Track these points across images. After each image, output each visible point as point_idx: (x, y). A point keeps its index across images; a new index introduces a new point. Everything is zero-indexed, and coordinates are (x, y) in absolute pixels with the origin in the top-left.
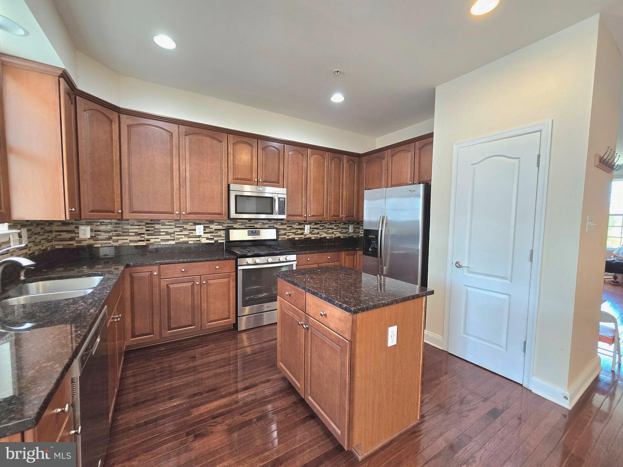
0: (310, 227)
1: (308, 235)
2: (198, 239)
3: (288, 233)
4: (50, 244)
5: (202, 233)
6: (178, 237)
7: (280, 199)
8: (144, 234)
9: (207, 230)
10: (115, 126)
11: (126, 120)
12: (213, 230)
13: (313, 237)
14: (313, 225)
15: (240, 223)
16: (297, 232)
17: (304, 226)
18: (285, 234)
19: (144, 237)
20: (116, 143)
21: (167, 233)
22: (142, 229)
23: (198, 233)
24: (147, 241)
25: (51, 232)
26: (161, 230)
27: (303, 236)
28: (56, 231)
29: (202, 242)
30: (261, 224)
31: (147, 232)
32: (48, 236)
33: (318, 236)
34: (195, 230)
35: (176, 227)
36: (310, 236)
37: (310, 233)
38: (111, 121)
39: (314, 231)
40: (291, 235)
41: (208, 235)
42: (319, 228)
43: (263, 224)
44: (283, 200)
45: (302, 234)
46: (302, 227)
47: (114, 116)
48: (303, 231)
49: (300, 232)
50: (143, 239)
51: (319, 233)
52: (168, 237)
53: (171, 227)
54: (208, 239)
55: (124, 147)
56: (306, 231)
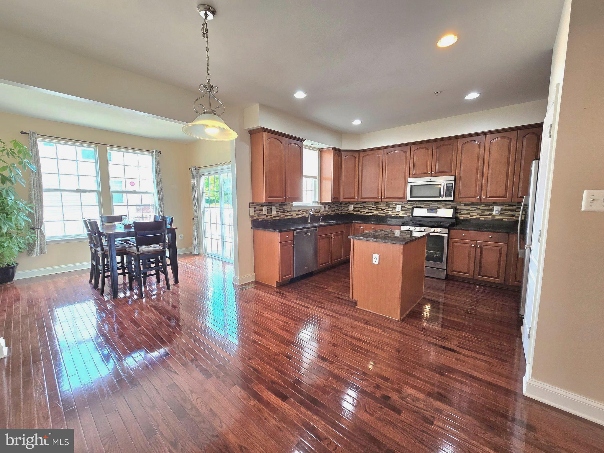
0: (501, 209)
1: (498, 216)
2: (397, 214)
3: (472, 213)
4: (341, 212)
5: (400, 210)
6: (387, 212)
7: (448, 185)
8: (371, 209)
9: (403, 208)
10: (357, 159)
11: (362, 154)
12: (407, 208)
13: (505, 219)
14: (506, 207)
15: (426, 204)
16: (482, 213)
17: (493, 208)
18: (468, 214)
19: (371, 211)
20: (357, 167)
21: (382, 210)
22: (371, 207)
23: (397, 210)
24: (373, 213)
25: (341, 207)
26: (379, 208)
27: (491, 217)
28: (343, 207)
29: (400, 216)
30: (444, 205)
31: (373, 208)
32: (339, 209)
33: (514, 218)
34: (396, 208)
35: (386, 206)
36: (501, 217)
37: (500, 215)
38: (355, 158)
39: (507, 213)
40: (475, 215)
41: (403, 212)
42: (515, 210)
43: (446, 205)
44: (451, 185)
45: (490, 215)
46: (490, 208)
47: (357, 154)
48: (491, 212)
49: (486, 212)
50: (371, 212)
51: (515, 215)
52: (382, 212)
53: (384, 206)
54: (403, 214)
55: (360, 167)
56: (494, 212)
